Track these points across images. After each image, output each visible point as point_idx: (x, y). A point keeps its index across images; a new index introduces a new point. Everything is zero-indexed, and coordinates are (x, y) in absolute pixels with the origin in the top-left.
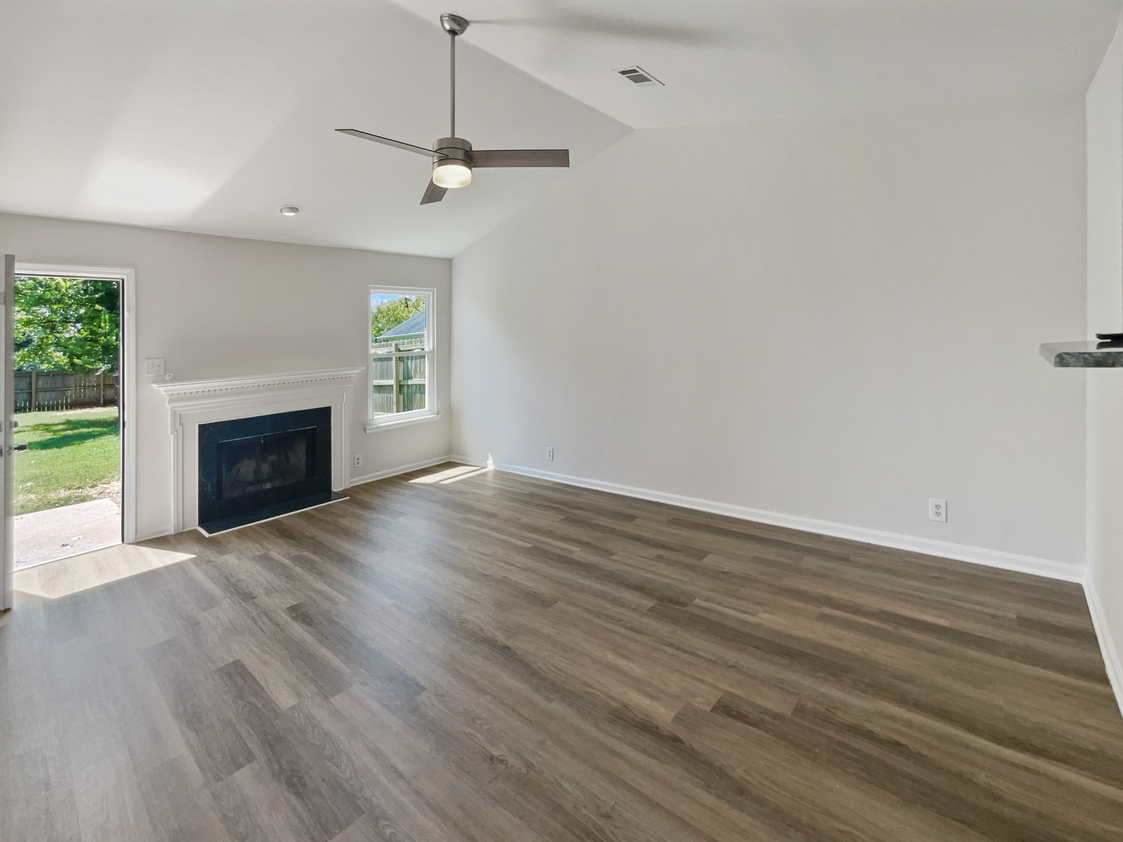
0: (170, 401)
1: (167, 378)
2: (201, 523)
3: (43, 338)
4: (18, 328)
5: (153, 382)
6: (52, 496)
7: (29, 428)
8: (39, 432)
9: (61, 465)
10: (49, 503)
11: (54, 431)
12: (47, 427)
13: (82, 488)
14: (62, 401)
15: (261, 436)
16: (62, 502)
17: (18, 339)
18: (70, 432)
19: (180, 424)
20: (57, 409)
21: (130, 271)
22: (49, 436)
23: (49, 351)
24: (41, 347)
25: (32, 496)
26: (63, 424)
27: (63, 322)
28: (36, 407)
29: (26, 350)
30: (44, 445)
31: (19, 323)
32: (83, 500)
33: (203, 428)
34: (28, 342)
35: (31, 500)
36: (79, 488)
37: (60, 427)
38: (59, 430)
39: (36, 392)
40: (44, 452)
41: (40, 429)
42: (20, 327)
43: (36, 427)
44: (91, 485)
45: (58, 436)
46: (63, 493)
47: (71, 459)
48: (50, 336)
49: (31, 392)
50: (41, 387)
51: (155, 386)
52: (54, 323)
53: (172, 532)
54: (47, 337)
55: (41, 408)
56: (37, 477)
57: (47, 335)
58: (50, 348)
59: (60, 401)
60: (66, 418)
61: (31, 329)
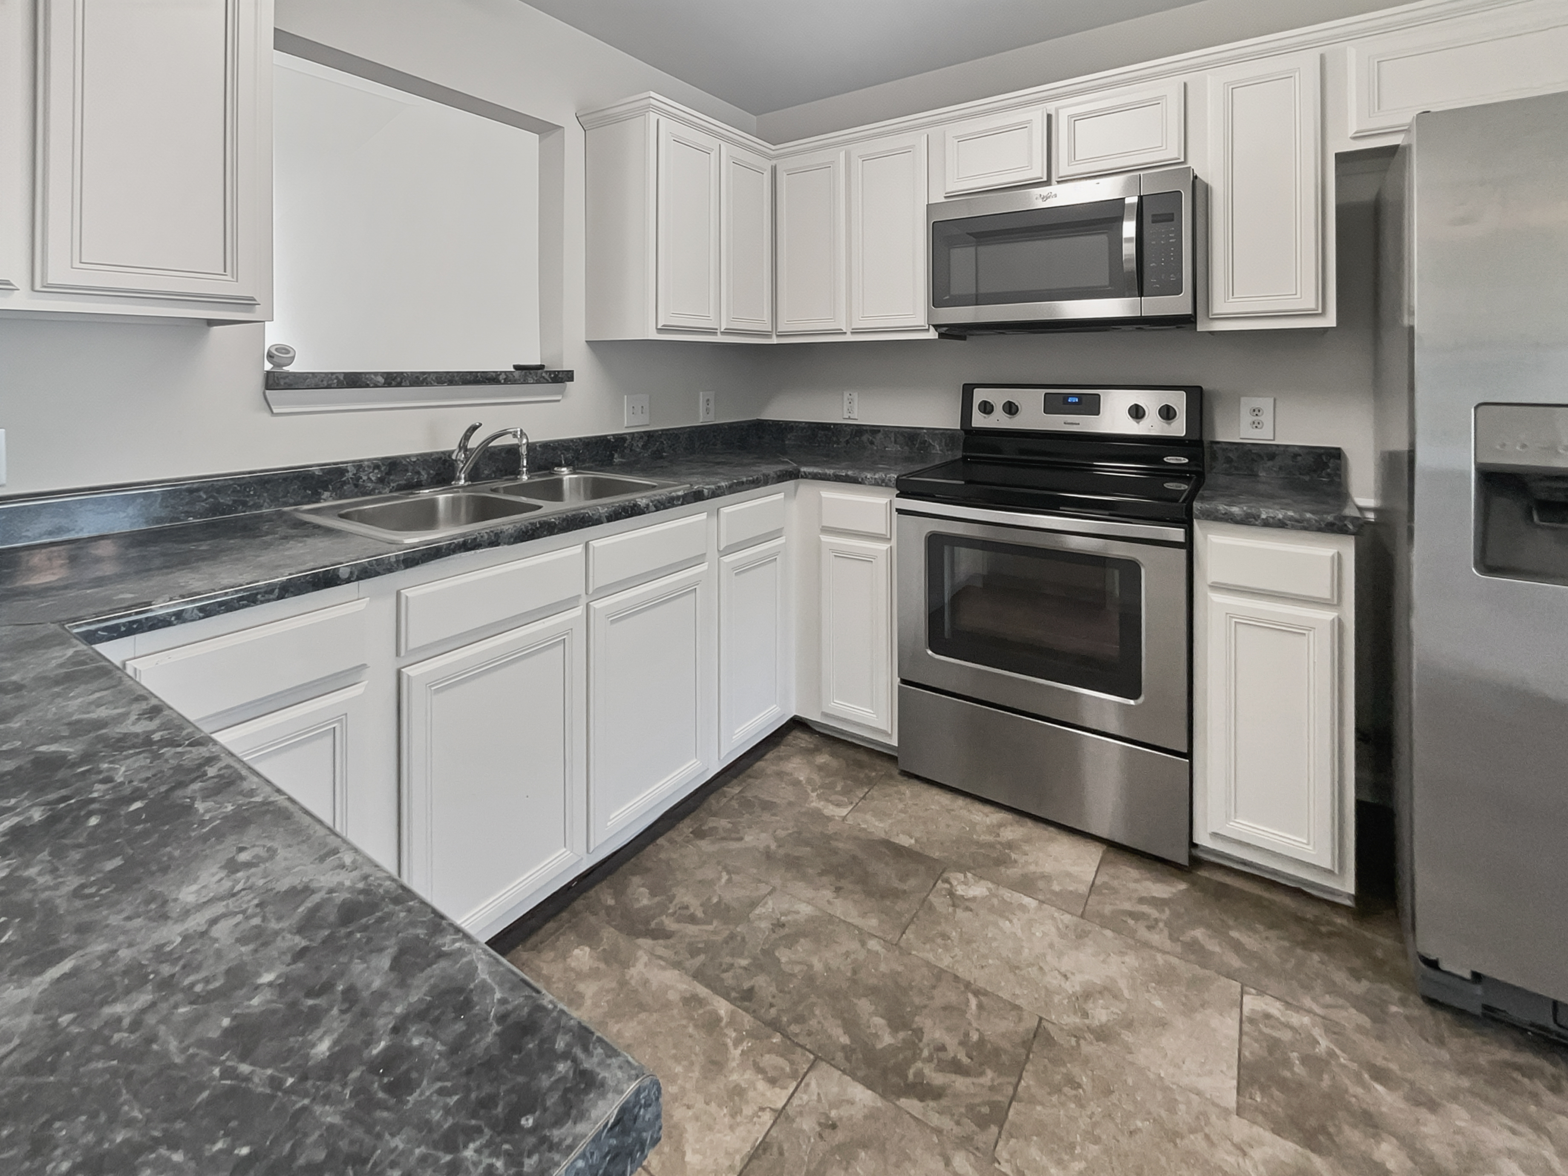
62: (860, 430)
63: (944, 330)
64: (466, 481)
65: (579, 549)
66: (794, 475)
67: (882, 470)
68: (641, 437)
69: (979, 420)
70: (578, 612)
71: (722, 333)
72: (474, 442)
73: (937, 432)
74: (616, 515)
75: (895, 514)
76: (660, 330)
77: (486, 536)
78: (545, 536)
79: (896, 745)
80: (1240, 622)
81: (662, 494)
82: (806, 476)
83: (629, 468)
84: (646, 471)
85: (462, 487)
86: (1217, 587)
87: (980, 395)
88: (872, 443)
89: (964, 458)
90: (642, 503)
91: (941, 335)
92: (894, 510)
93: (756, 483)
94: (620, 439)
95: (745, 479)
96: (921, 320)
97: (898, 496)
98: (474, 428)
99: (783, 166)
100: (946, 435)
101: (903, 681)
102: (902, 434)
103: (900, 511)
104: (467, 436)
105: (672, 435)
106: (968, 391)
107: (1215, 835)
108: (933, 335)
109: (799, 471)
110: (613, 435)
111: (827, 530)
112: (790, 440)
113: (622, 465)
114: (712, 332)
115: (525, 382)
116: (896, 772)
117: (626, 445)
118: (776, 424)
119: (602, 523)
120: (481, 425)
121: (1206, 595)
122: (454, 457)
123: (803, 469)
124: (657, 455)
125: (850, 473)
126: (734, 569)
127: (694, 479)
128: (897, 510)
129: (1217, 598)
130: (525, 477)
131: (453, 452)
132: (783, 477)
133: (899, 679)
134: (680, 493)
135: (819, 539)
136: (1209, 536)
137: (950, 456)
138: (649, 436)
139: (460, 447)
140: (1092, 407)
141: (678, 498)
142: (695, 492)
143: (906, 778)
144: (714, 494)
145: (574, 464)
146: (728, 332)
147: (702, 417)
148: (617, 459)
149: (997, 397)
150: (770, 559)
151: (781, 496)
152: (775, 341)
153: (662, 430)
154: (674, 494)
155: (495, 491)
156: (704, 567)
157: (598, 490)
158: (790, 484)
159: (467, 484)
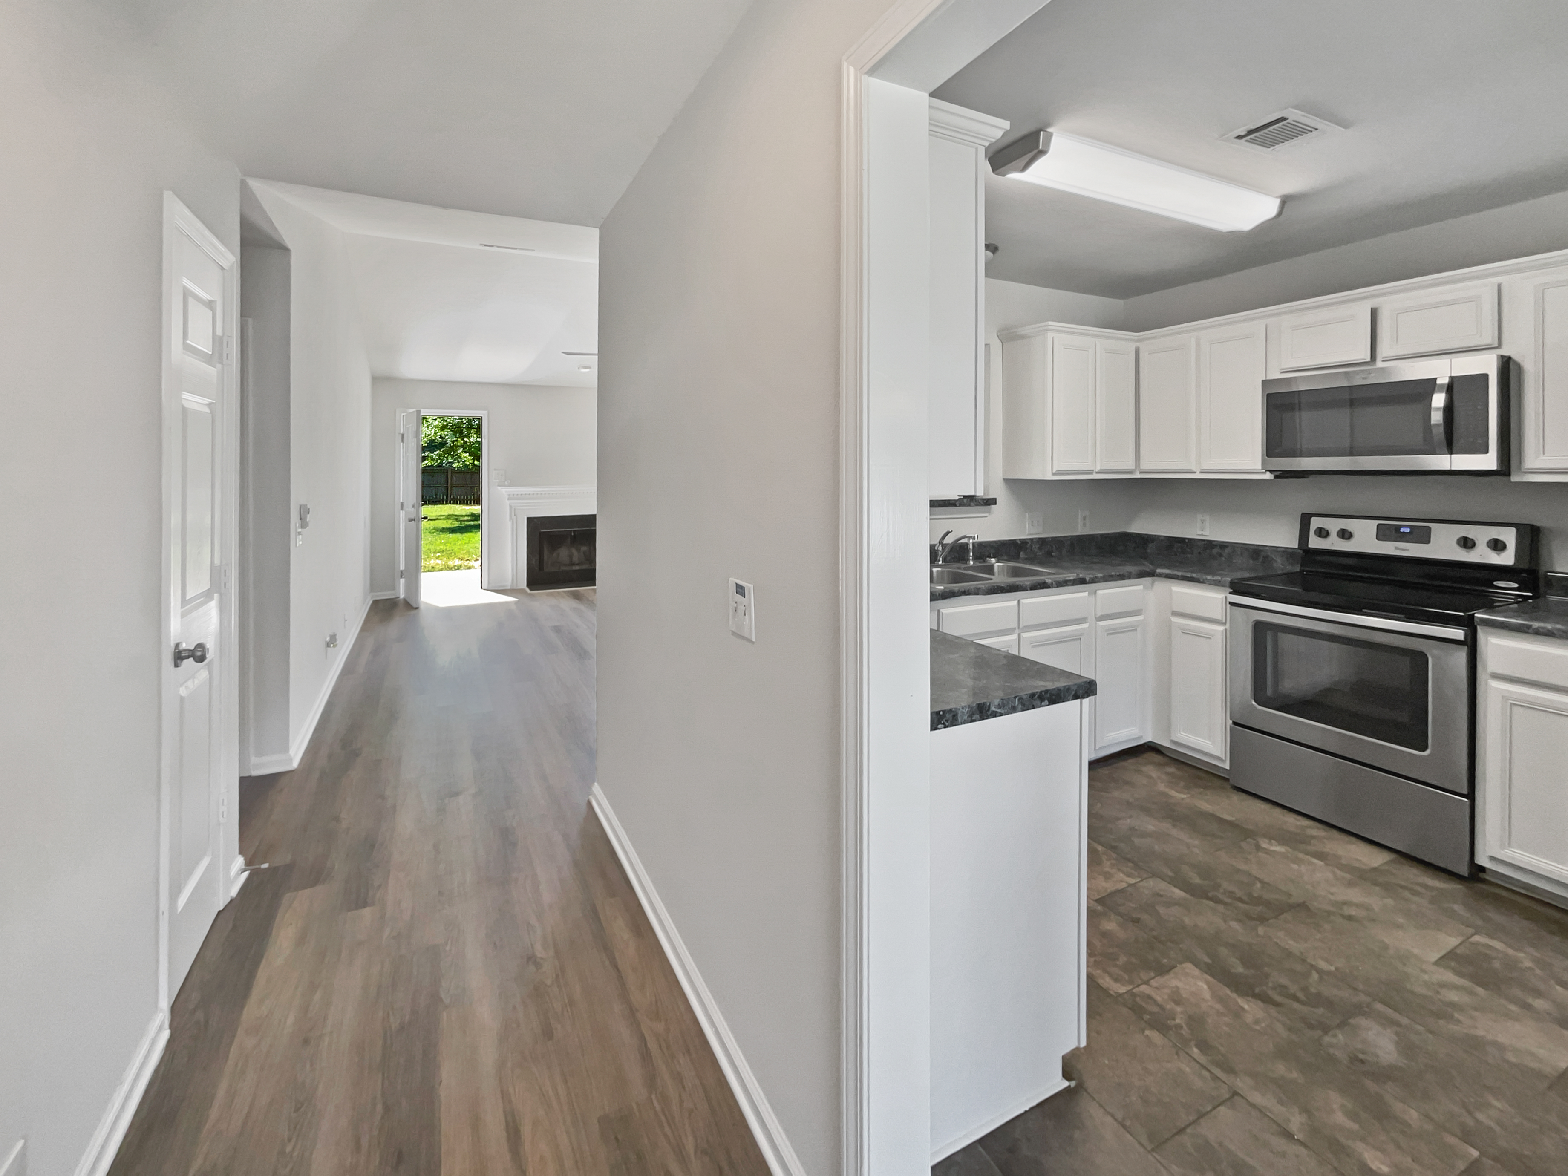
0: (508, 499)
1: (506, 483)
2: (528, 585)
3: (454, 441)
4: (436, 432)
5: (498, 486)
6: (451, 563)
7: (444, 517)
8: (450, 521)
9: (460, 545)
10: (448, 567)
11: (461, 521)
12: (457, 518)
13: (470, 561)
14: (471, 497)
15: (571, 531)
16: (456, 568)
17: (436, 441)
18: (472, 523)
19: (515, 515)
20: (467, 504)
21: (485, 412)
22: (457, 524)
23: (459, 452)
24: (454, 448)
25: (438, 561)
26: (468, 516)
27: (469, 428)
28: (452, 499)
29: (442, 450)
30: (453, 531)
31: (437, 428)
32: (469, 568)
33: (530, 520)
34: (443, 444)
35: (438, 564)
36: (468, 560)
37: (466, 518)
38: (464, 521)
39: (451, 487)
40: (451, 536)
41: (452, 518)
42: (438, 431)
43: (449, 517)
44: (475, 559)
45: (463, 525)
46: (457, 562)
47: (467, 542)
48: (459, 439)
49: (447, 487)
50: (455, 483)
51: (499, 488)
52: (462, 428)
53: (509, 588)
54: (457, 441)
55: (455, 502)
56: (443, 551)
57: (456, 439)
58: (459, 449)
59: (469, 497)
60: (472, 511)
61: (446, 433)
62: (1210, 544)
63: (1278, 473)
64: (942, 562)
65: (1015, 603)
66: (1152, 574)
67: (1219, 575)
68: (1038, 542)
69: (1314, 542)
70: (1014, 637)
71: (1097, 473)
72: (949, 540)
73: (1279, 549)
74: (1034, 587)
75: (1229, 606)
76: (1054, 474)
77: (973, 590)
78: (999, 593)
79: (1228, 767)
80: (1513, 704)
81: (1060, 577)
82: (1160, 575)
83: (1032, 560)
84: (1041, 564)
85: (940, 565)
86: (1497, 677)
87: (1316, 523)
88: (1221, 555)
89: (1301, 572)
90: (1049, 581)
91: (1276, 477)
92: (1228, 603)
93: (1122, 577)
94: (1024, 542)
95: (1113, 573)
96: (1258, 466)
97: (1230, 593)
98: (948, 533)
99: (1144, 347)
100: (1287, 553)
101: (1235, 723)
102: (1246, 549)
103: (1232, 604)
104: (944, 537)
105: (1058, 542)
106: (1305, 520)
107: (1492, 858)
108: (1268, 476)
109: (1155, 572)
110: (1020, 540)
111: (1175, 614)
112: (1151, 549)
113: (1026, 559)
114: (1090, 472)
115: (970, 505)
116: (1229, 787)
117: (1028, 546)
118: (1139, 535)
119: (1027, 590)
120: (952, 531)
121: (1486, 684)
122: (936, 548)
123: (1159, 571)
124: (1049, 554)
125: (1194, 575)
126: (1106, 631)
127: (1079, 571)
128: (1230, 603)
129: (1495, 684)
130: (971, 563)
131: (935, 545)
132: (1141, 575)
133: (1231, 722)
134: (1071, 578)
135: (1170, 619)
136: (1489, 638)
137: (1289, 568)
138: (1043, 541)
139: (939, 542)
140: (1424, 537)
141: (1070, 581)
142: (1081, 579)
143: (1235, 791)
144: (1093, 581)
145: (998, 556)
146: (1101, 472)
147: (1081, 529)
148: (1022, 555)
149: (1333, 525)
150: (1132, 629)
151: (1141, 587)
152: (1138, 475)
153: (1053, 538)
154: (1068, 579)
155: (959, 568)
156: (1085, 626)
157: (1016, 572)
158: (1147, 580)
159: (943, 564)
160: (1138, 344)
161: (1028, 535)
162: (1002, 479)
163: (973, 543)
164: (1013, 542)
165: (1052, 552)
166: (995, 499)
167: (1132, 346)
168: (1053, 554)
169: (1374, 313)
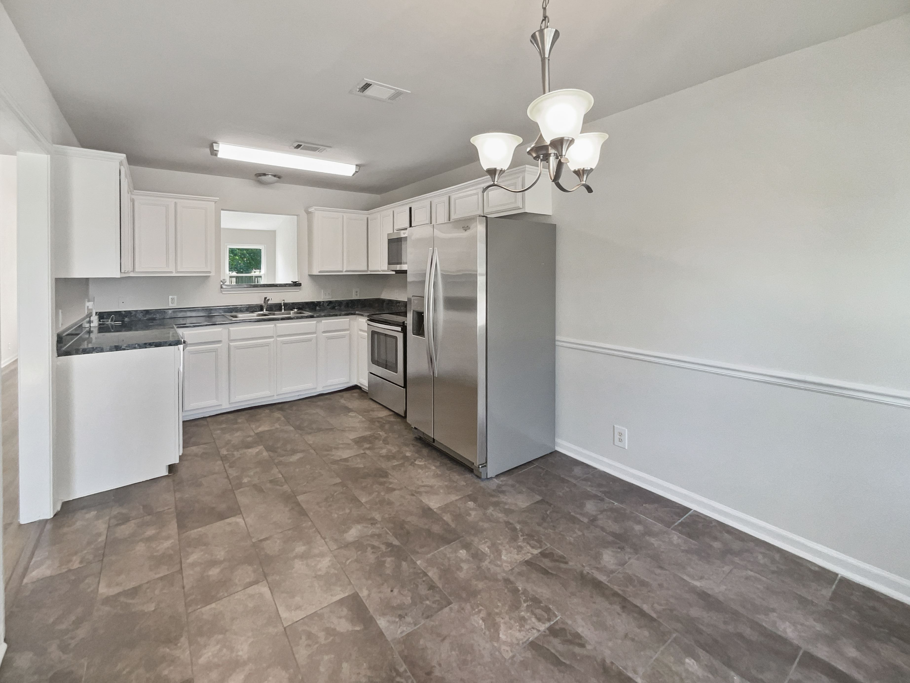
160: (368, 216)
161: (323, 299)
162: (308, 275)
163: (284, 303)
164: (312, 303)
165: (335, 307)
166: (301, 284)
167: (365, 217)
168: (336, 308)
169: (410, 209)
